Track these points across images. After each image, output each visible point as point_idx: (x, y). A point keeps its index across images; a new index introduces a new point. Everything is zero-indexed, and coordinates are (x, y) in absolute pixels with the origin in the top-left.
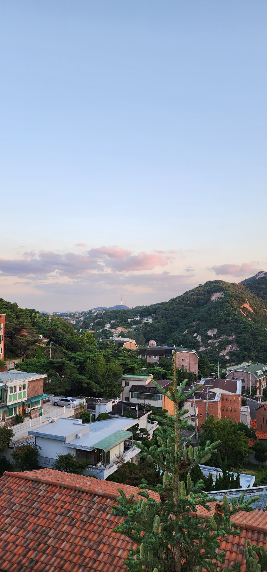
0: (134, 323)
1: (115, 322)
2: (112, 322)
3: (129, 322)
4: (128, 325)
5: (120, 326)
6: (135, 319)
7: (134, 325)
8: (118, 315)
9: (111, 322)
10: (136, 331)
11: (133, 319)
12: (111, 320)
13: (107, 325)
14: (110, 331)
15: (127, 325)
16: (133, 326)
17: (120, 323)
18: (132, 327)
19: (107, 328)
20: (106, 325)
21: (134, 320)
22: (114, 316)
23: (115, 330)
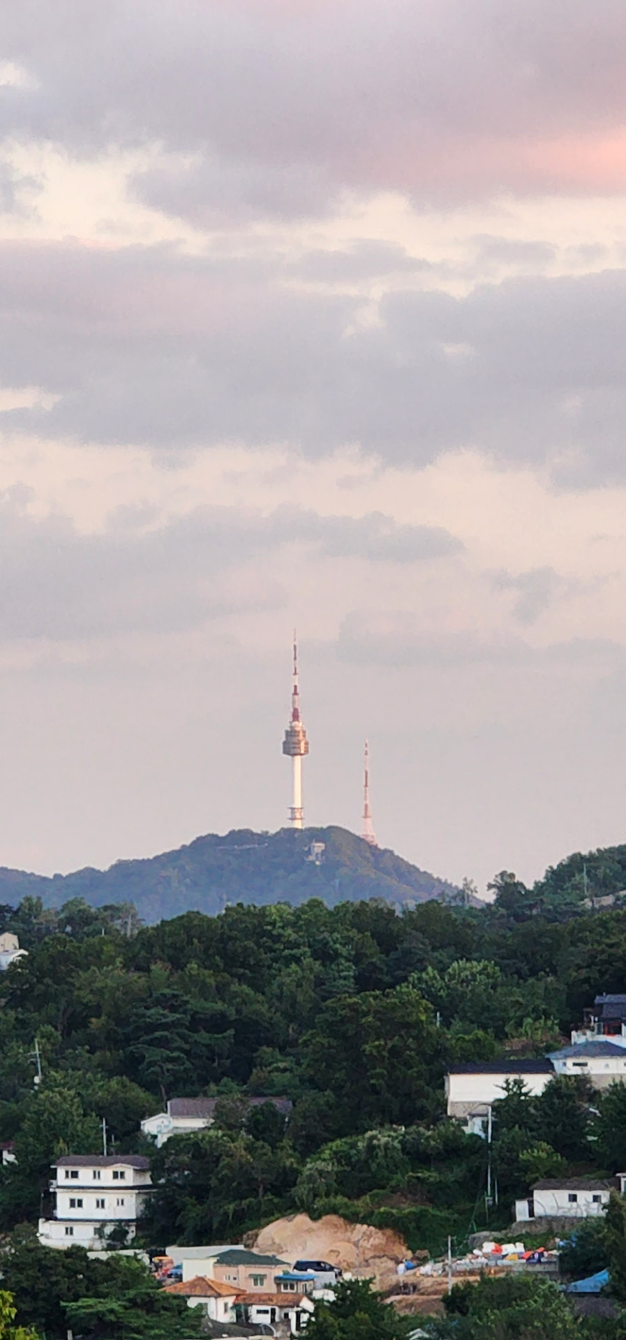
0: (559, 1145)
1: (223, 1119)
2: (159, 1127)
3: (474, 1128)
4: (455, 1173)
5: (301, 1191)
6: (567, 1067)
7: (554, 1179)
8: (261, 1007)
9: (151, 1126)
10: (603, 1277)
11: (536, 1084)
12: (151, 1086)
13: (85, 1176)
14: (135, 1275)
15: (431, 1175)
16: (549, 1202)
17: (309, 1146)
18: (521, 1207)
19: (84, 1236)
20: (61, 1178)
21: (552, 1090)
22: (196, 1023)
23: (223, 1259)
